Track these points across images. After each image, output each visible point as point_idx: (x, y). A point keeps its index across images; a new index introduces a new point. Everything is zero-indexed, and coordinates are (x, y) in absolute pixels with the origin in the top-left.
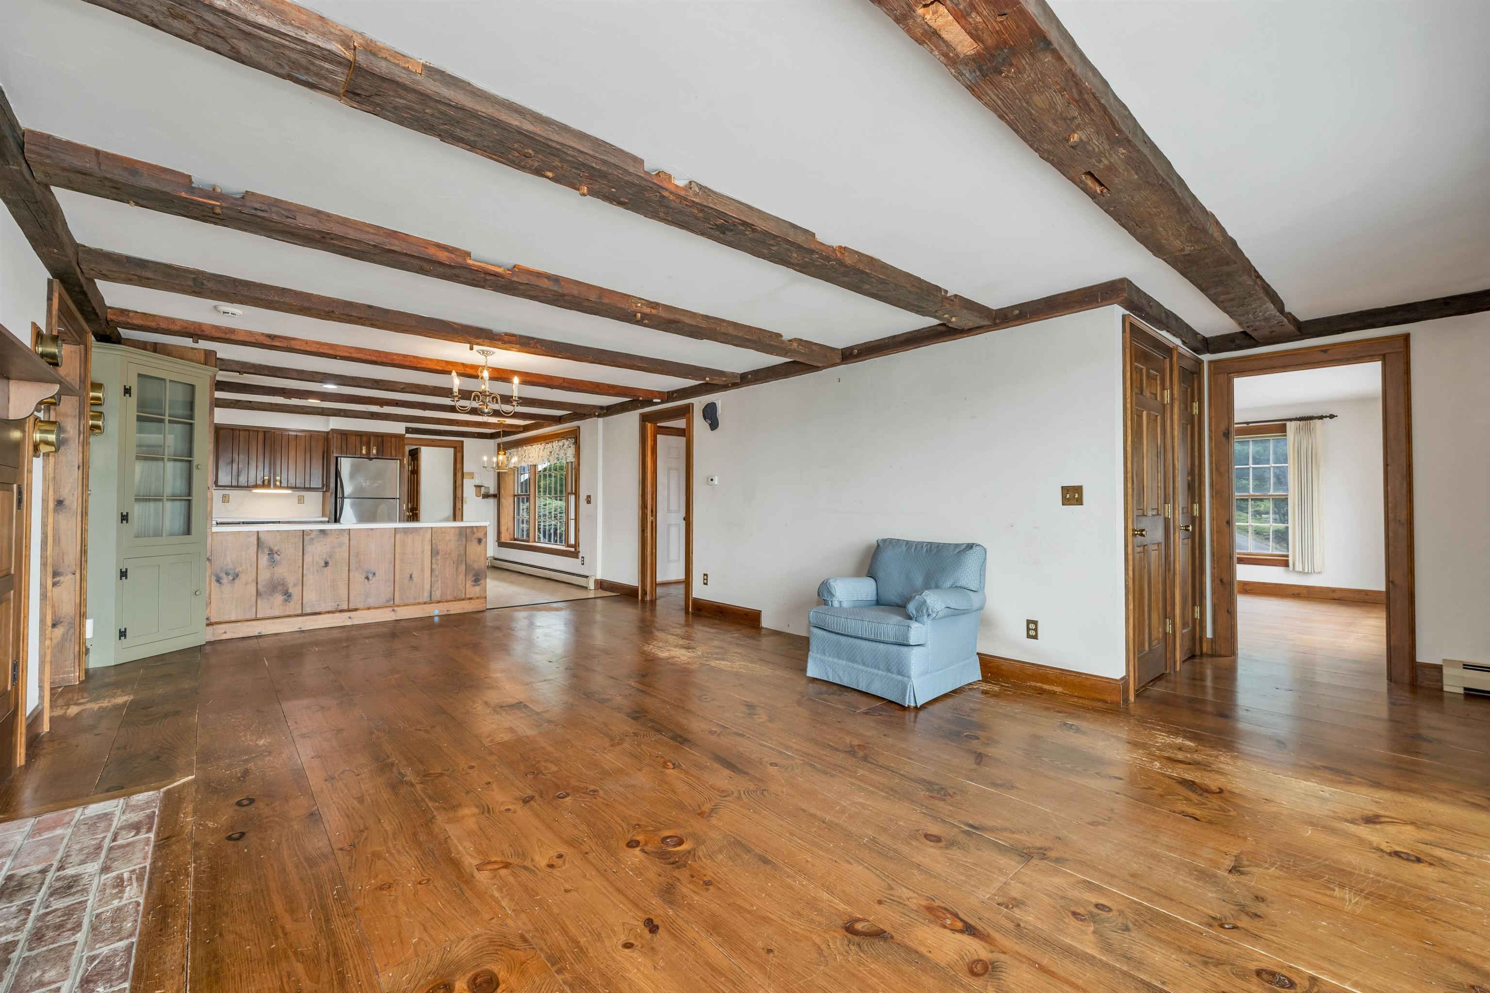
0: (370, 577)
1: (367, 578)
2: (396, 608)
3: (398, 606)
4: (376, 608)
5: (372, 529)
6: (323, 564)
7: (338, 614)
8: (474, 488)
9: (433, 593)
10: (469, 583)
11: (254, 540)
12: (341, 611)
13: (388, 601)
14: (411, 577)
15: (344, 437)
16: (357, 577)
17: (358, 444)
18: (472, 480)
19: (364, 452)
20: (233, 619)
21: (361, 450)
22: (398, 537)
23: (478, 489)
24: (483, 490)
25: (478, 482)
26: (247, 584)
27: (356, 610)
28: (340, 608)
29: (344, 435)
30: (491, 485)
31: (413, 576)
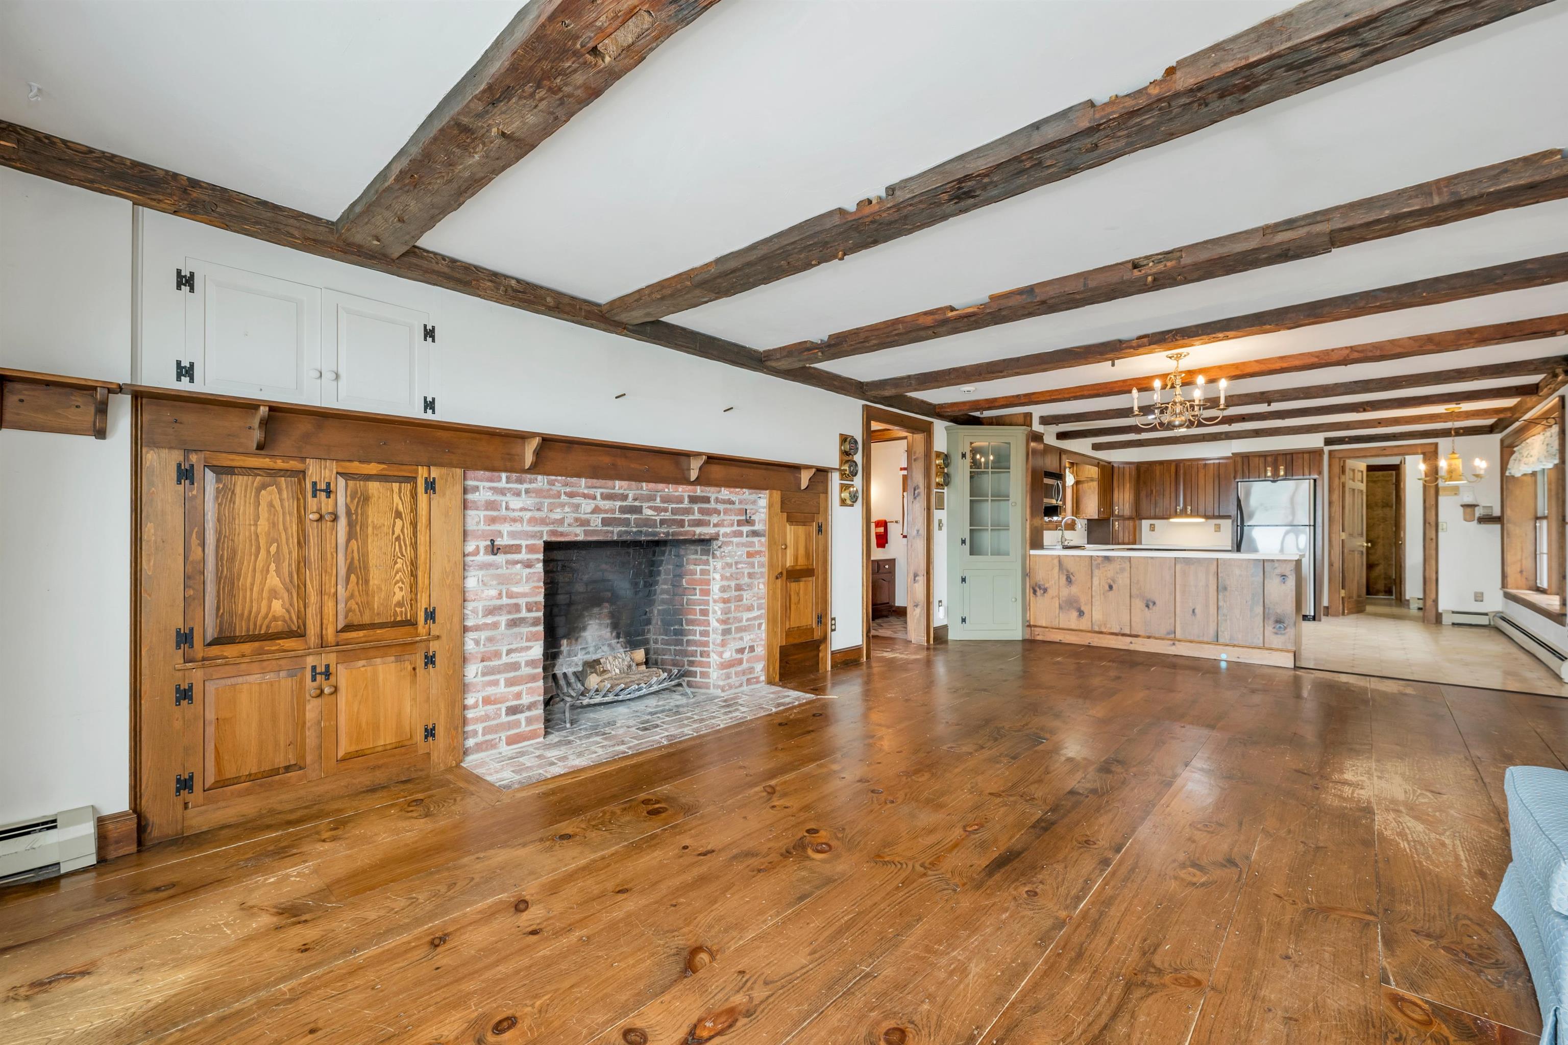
0: (1151, 605)
1: (1148, 606)
2: (1177, 643)
3: (1179, 641)
4: (1156, 638)
5: (1152, 558)
6: (1107, 588)
7: (1120, 637)
8: (1461, 509)
9: (1220, 633)
10: (1269, 629)
11: (1056, 562)
12: (1124, 635)
13: (1168, 633)
14: (1194, 611)
15: (1246, 461)
16: (1138, 604)
17: (1262, 466)
18: (1455, 497)
19: (1269, 474)
20: (1044, 625)
21: (1266, 471)
22: (1178, 567)
23: (1469, 510)
24: (1478, 512)
25: (1468, 500)
26: (1053, 598)
27: (1136, 636)
28: (1123, 632)
29: (1246, 458)
30: (1490, 501)
31: (1196, 611)
